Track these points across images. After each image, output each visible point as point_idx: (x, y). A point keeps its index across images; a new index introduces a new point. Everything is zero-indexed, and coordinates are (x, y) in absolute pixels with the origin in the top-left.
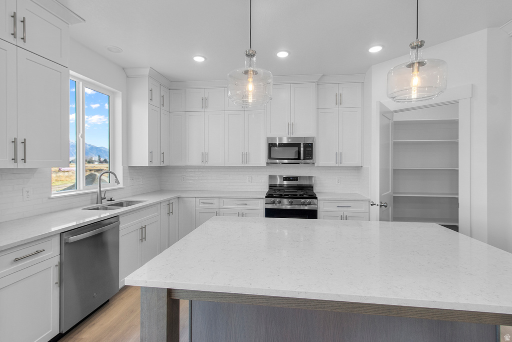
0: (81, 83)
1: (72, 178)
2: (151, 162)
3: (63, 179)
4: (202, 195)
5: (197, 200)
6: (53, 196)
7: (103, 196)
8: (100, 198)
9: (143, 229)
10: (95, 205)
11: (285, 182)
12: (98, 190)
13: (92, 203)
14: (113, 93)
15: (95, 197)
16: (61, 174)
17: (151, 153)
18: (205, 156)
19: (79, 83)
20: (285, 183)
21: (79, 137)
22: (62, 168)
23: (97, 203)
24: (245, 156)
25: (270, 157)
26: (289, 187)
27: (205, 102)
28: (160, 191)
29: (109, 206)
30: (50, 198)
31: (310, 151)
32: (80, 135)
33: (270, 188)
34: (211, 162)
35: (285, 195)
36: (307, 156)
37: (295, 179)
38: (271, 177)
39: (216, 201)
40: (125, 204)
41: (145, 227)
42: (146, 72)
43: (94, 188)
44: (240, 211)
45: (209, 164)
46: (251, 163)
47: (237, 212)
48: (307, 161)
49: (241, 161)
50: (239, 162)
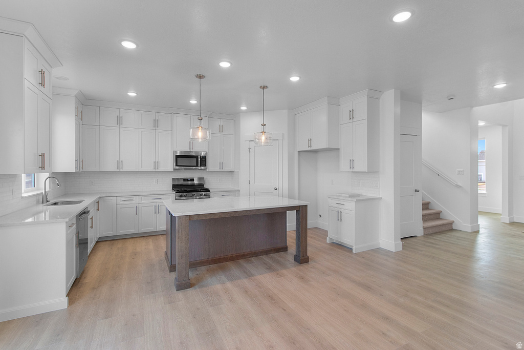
2: (77, 168)
4: (122, 194)
5: (118, 198)
11: (185, 182)
17: (76, 161)
18: (120, 163)
24: (156, 164)
25: (176, 165)
31: (204, 161)
33: (174, 187)
34: (126, 168)
35: (189, 190)
36: (202, 164)
37: (192, 180)
38: (173, 179)
39: (135, 198)
44: (156, 204)
45: (124, 170)
46: (161, 169)
47: (154, 204)
48: (202, 168)
49: (153, 168)
50: (151, 169)
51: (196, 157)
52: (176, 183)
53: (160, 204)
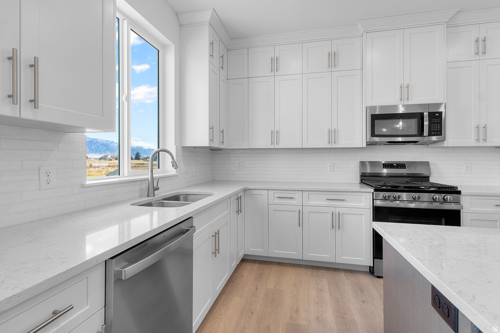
0: (126, 22)
1: (102, 173)
2: (211, 140)
3: (94, 174)
4: (278, 187)
5: (271, 193)
6: (88, 182)
7: (155, 185)
8: (152, 187)
9: (216, 235)
10: (146, 199)
11: (385, 169)
12: (149, 176)
13: (141, 196)
14: (164, 46)
15: (145, 186)
16: (92, 169)
17: (211, 128)
18: (275, 135)
19: (123, 22)
20: (385, 171)
21: (122, 99)
22: (93, 164)
23: (148, 196)
24: (333, 134)
25: (373, 134)
26: (390, 176)
27: (275, 64)
28: (213, 181)
29: (164, 199)
30: (83, 186)
31: (437, 123)
32: (125, 96)
33: (363, 178)
34: (284, 143)
35: (405, 187)
36: (433, 131)
37: (401, 165)
38: (363, 164)
39: (298, 195)
40: (182, 198)
41: (218, 233)
42: (207, 16)
43: (144, 174)
44: (333, 209)
45: (282, 145)
46: (342, 144)
47: (330, 210)
48: (434, 138)
49: (326, 141)
50: (324, 144)
51: (421, 116)
52: (368, 170)
53: (342, 211)
